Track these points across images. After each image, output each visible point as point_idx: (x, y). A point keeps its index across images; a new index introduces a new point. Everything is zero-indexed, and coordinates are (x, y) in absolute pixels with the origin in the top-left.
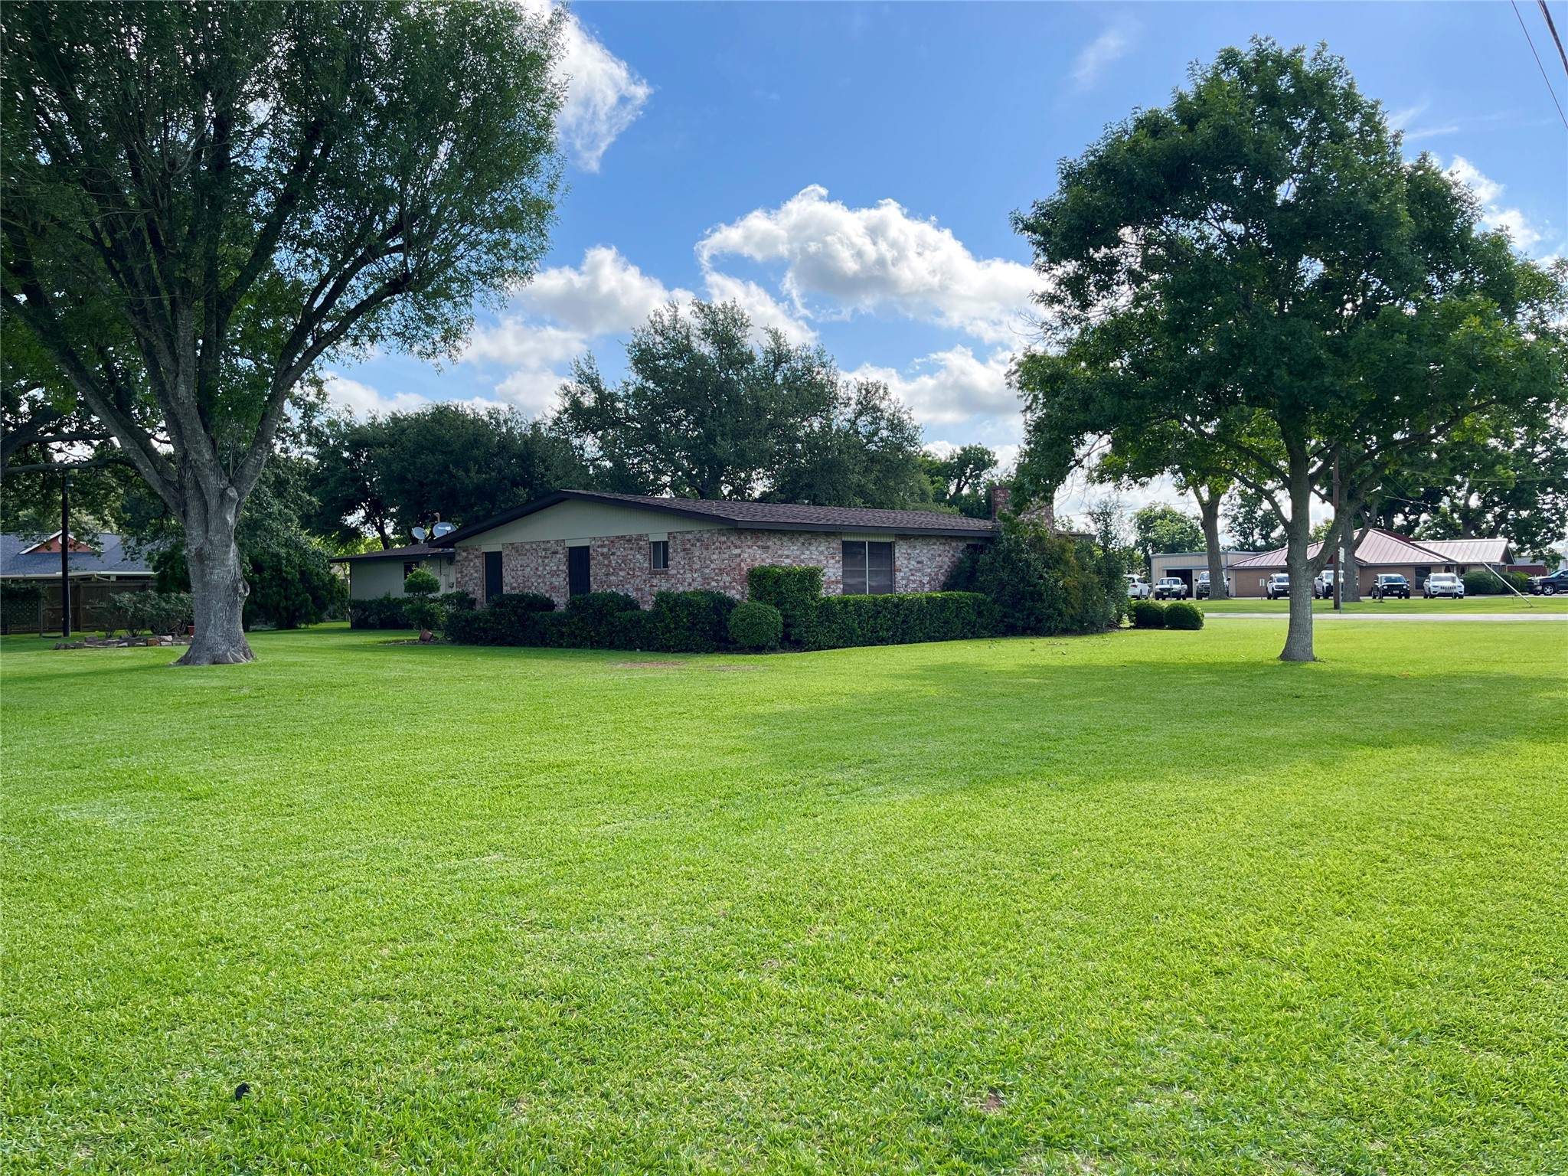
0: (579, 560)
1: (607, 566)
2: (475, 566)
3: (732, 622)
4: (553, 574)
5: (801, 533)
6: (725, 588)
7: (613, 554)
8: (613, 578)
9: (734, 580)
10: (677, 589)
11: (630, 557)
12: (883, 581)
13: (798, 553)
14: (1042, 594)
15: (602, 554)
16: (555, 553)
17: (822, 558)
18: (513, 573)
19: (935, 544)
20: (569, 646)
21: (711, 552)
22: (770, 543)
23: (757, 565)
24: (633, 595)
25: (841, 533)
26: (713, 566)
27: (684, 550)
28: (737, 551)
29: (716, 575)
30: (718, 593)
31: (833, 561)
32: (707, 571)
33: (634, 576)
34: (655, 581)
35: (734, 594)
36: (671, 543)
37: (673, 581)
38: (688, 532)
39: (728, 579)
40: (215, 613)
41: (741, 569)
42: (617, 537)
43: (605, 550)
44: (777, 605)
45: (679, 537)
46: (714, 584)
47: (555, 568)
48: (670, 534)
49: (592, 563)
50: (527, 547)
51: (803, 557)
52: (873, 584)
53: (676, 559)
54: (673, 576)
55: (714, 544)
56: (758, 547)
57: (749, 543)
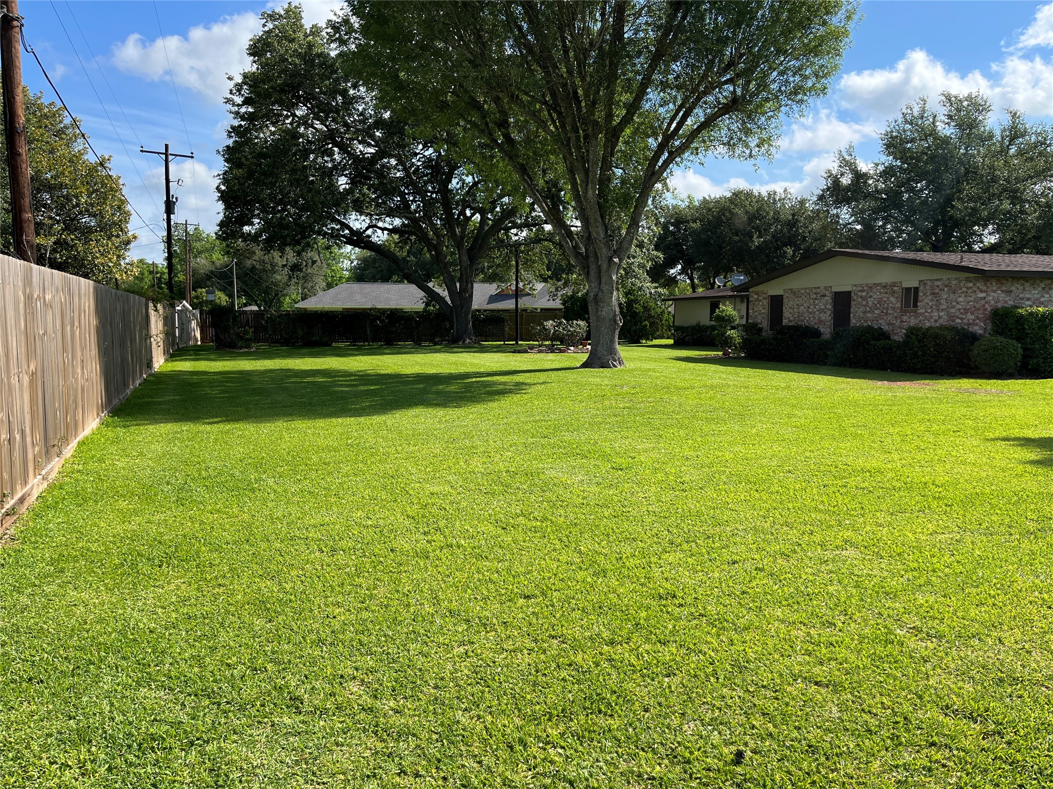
0: (842, 301)
1: (865, 306)
2: (763, 305)
3: (975, 352)
4: (821, 311)
5: (1042, 279)
6: (969, 324)
7: (871, 297)
8: (869, 315)
9: (978, 318)
10: (924, 324)
11: (884, 299)
13: (1038, 296)
15: (861, 297)
16: (824, 296)
18: (791, 310)
21: (957, 295)
22: (1013, 288)
23: (1000, 305)
24: (885, 328)
26: (958, 307)
27: (933, 294)
28: (982, 295)
29: (962, 314)
30: (964, 329)
32: (953, 310)
33: (887, 314)
34: (905, 318)
35: (978, 329)
36: (921, 288)
37: (921, 318)
38: (937, 280)
39: (972, 317)
40: (603, 336)
41: (986, 310)
42: (875, 284)
43: (864, 294)
44: (1018, 339)
45: (929, 283)
46: (959, 321)
47: (823, 307)
48: (920, 281)
49: (852, 303)
50: (803, 291)
51: (1042, 299)
53: (925, 301)
54: (921, 314)
55: (961, 289)
56: (1002, 291)
57: (994, 288)
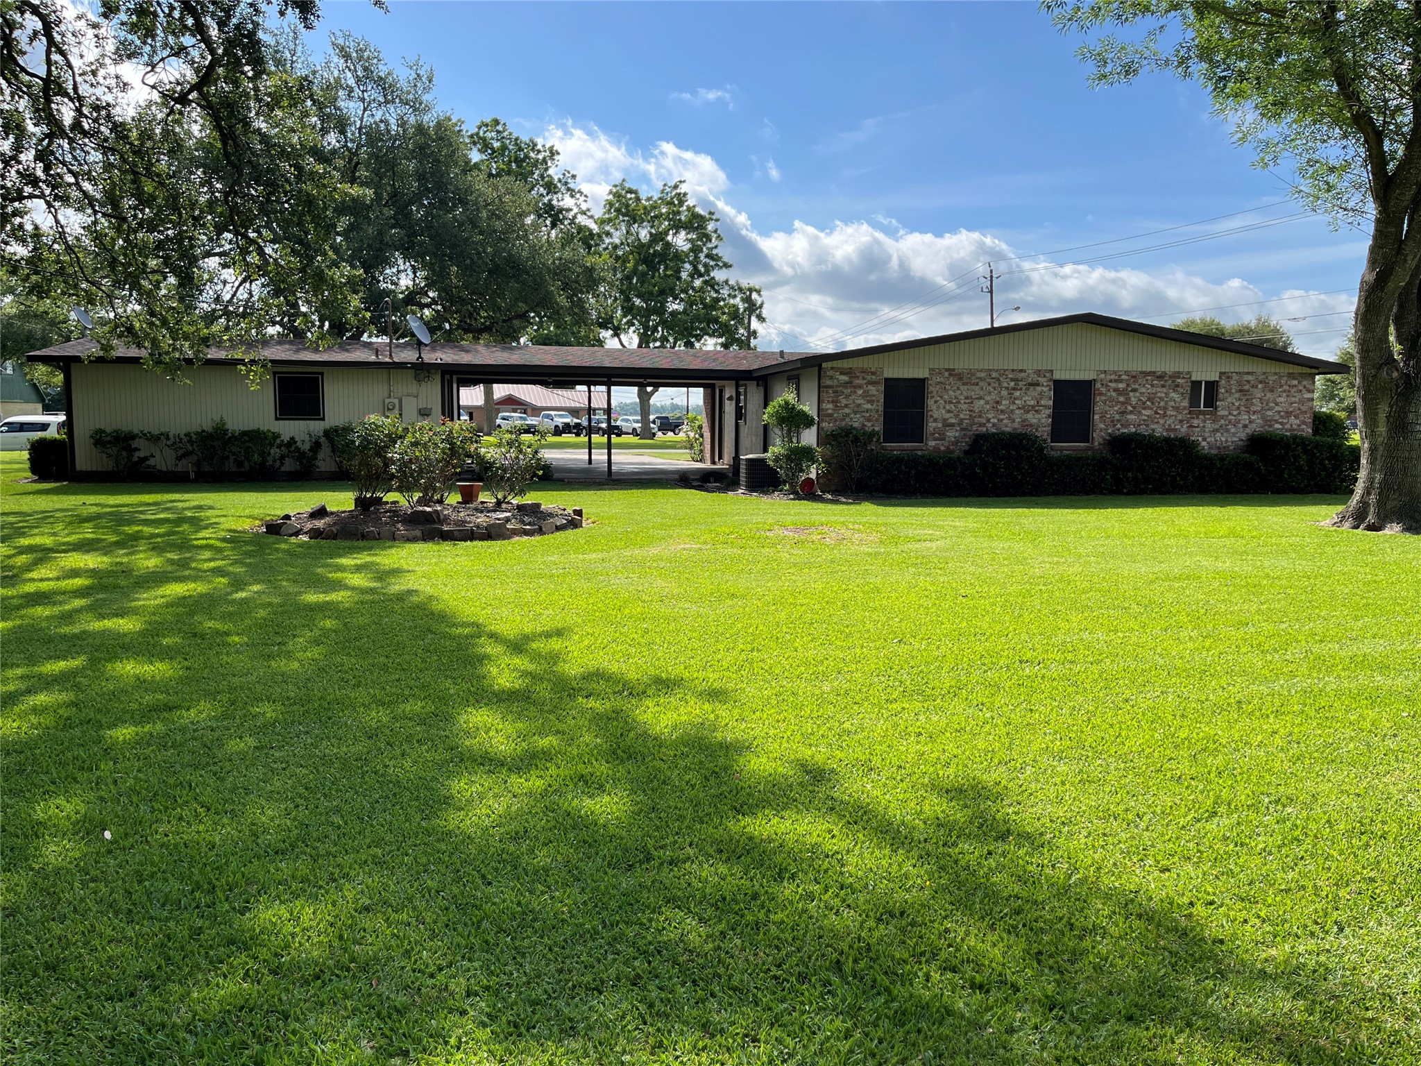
1: (1123, 403)
2: (866, 395)
7: (1135, 390)
8: (1129, 417)
9: (1304, 423)
11: (1161, 395)
15: (1116, 390)
18: (950, 406)
21: (1273, 394)
26: (1277, 408)
27: (1241, 391)
29: (1283, 417)
32: (1270, 413)
33: (1165, 415)
34: (1194, 423)
36: (1223, 382)
37: (1223, 422)
38: (1248, 373)
39: (1298, 422)
42: (1141, 373)
43: (1121, 386)
45: (1235, 377)
46: (1279, 426)
47: (1033, 403)
48: (1222, 373)
49: (1098, 398)
50: (981, 375)
53: (1228, 401)
54: (1222, 417)
55: (1281, 386)
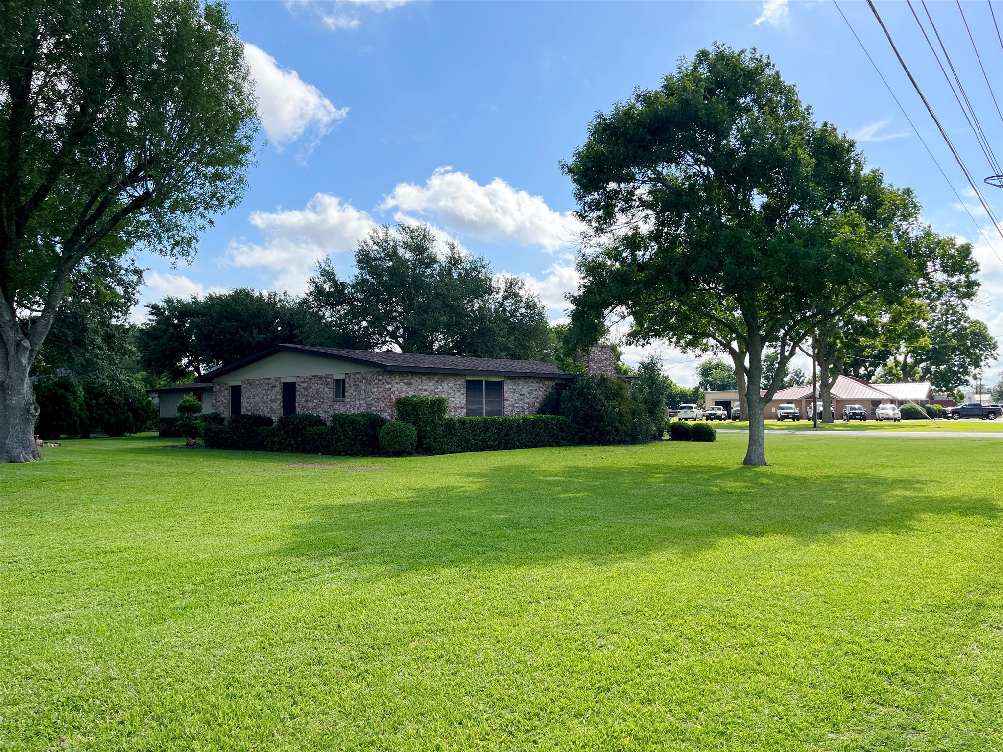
0: (289, 390)
1: (307, 396)
2: (224, 396)
3: (381, 435)
4: (273, 401)
5: (436, 374)
6: (381, 411)
7: (311, 387)
8: (310, 404)
9: (387, 406)
10: (350, 412)
11: (321, 390)
12: (497, 407)
13: (433, 387)
14: (604, 417)
15: (303, 388)
16: (274, 387)
17: (451, 391)
18: (248, 400)
19: (533, 383)
20: (277, 451)
21: (372, 387)
22: (413, 381)
23: (403, 395)
24: (323, 416)
25: (465, 375)
26: (373, 396)
27: (355, 385)
28: (388, 386)
29: (375, 402)
30: (376, 415)
31: (459, 394)
32: (369, 399)
33: (323, 403)
34: (336, 406)
35: (386, 415)
36: (347, 380)
37: (348, 406)
38: (358, 373)
39: (383, 405)
40: (13, 426)
41: (391, 399)
42: (313, 376)
43: (305, 385)
44: (414, 424)
45: (352, 376)
46: (374, 408)
47: (274, 397)
48: (346, 374)
49: (297, 393)
50: (257, 382)
51: (437, 390)
52: (489, 409)
53: (350, 391)
54: (348, 403)
55: (374, 381)
56: (404, 383)
57: (397, 381)
